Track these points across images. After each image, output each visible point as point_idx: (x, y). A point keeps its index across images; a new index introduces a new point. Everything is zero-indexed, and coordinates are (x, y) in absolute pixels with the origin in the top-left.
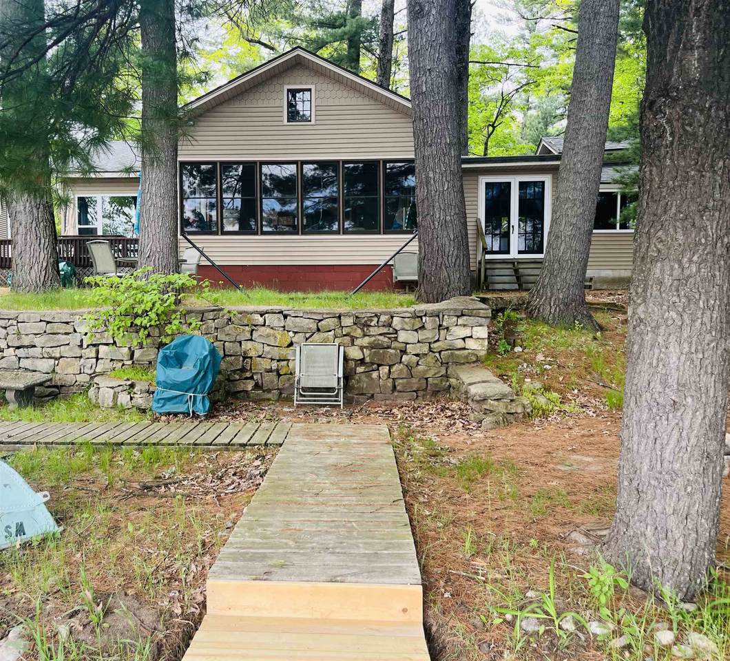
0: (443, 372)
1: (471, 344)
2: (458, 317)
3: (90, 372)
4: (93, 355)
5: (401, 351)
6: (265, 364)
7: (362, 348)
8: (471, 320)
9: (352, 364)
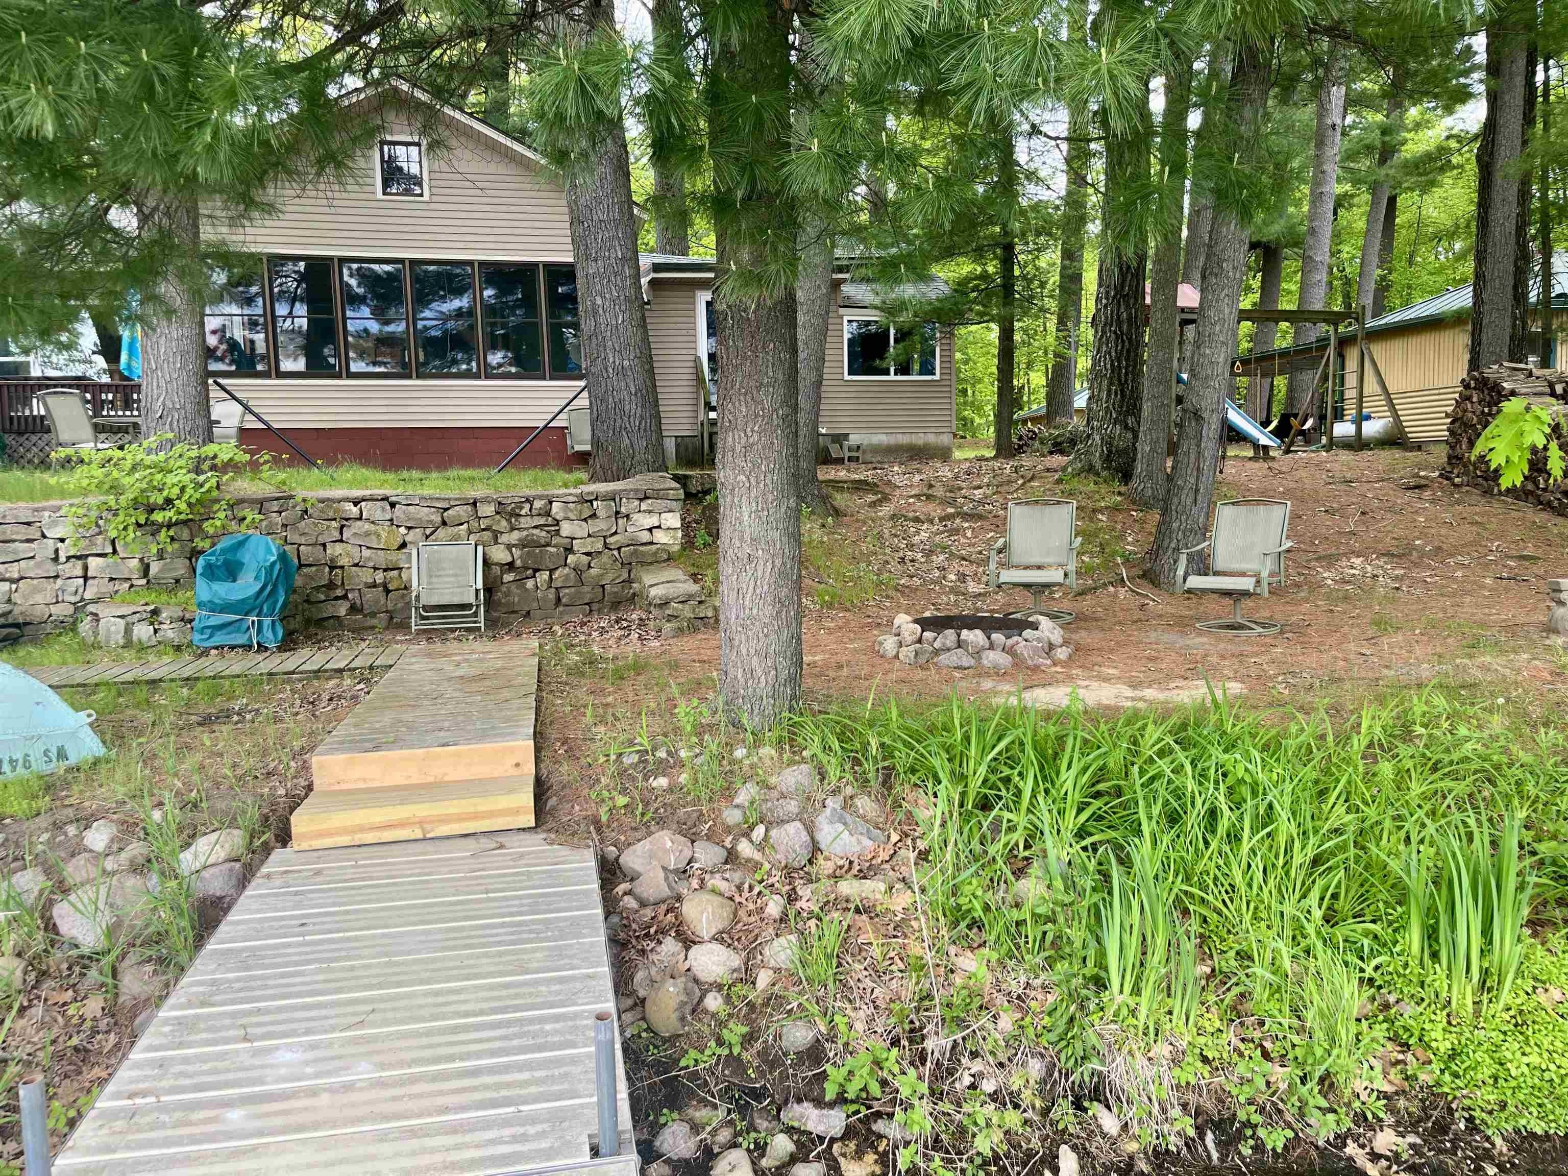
0: (625, 576)
1: (661, 537)
2: (641, 500)
3: (73, 599)
4: (79, 572)
5: (566, 549)
6: (366, 576)
7: (509, 547)
8: (660, 504)
9: (496, 570)
